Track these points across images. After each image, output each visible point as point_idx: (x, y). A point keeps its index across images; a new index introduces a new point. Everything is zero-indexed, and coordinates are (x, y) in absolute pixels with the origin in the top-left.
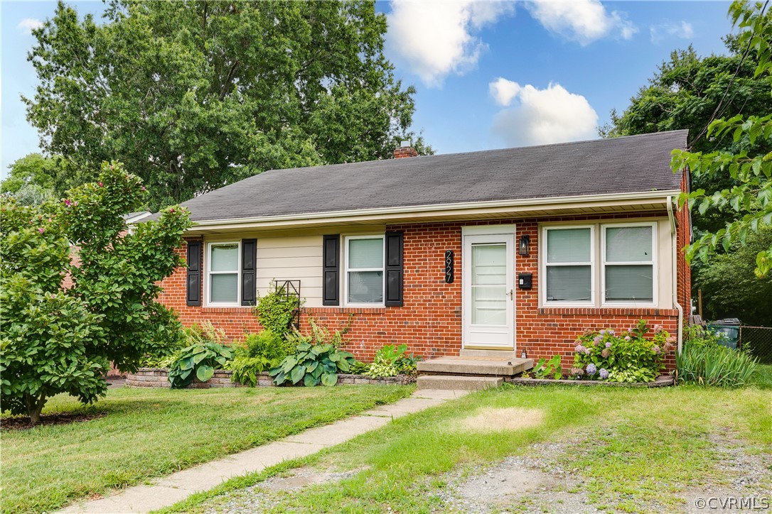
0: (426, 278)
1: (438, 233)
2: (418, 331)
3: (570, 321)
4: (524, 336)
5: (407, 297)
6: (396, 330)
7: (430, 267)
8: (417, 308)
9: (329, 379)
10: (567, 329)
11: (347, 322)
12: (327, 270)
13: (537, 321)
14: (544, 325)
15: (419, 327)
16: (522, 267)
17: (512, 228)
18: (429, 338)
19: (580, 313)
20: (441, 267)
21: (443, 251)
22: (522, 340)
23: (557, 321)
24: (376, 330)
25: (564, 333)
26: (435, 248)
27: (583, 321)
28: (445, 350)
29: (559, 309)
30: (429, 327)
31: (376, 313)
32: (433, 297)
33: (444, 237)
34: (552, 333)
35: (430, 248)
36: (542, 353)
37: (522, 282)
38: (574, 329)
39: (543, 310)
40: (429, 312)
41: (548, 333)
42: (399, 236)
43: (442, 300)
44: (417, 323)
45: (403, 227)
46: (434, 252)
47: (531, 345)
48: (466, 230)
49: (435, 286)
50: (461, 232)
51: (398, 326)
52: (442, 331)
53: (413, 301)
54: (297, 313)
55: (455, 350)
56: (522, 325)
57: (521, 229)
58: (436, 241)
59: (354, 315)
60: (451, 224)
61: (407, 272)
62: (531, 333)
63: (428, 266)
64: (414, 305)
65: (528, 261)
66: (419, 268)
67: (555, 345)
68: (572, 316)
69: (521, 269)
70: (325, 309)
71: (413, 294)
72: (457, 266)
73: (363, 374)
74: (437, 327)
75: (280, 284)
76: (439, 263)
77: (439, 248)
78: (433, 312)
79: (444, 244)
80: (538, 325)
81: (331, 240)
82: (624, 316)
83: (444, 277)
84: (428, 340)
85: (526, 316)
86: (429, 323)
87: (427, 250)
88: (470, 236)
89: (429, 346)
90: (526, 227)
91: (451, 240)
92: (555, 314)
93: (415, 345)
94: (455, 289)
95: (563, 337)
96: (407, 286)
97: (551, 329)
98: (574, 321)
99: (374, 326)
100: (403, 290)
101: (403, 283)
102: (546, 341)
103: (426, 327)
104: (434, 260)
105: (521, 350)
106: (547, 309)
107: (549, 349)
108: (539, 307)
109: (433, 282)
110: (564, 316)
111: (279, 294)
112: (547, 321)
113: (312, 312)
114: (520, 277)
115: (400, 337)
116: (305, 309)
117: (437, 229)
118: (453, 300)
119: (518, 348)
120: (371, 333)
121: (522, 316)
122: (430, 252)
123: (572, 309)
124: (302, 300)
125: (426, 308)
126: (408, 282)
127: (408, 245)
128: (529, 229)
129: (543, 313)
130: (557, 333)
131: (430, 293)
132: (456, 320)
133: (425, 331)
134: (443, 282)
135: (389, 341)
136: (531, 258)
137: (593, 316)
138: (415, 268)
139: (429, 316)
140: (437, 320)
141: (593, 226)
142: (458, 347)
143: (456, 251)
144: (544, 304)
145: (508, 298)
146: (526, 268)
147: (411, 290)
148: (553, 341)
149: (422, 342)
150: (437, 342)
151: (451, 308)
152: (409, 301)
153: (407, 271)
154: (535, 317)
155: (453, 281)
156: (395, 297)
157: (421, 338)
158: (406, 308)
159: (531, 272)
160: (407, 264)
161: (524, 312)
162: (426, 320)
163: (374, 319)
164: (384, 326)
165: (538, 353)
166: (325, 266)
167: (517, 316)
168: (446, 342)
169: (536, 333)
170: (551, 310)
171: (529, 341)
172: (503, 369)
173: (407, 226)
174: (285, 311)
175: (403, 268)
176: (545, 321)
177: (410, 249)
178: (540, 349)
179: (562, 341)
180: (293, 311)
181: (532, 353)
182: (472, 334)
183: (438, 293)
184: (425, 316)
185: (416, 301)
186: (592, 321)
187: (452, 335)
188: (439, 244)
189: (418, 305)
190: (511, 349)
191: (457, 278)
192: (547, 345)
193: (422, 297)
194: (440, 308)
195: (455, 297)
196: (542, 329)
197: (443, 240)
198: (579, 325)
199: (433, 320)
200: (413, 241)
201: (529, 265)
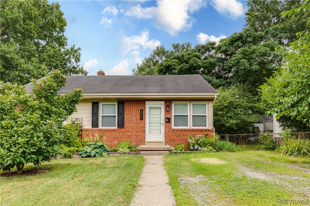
0: (133, 118)
1: (137, 103)
2: (130, 136)
3: (182, 133)
5: (126, 125)
6: (121, 136)
7: (134, 115)
8: (130, 129)
9: (105, 154)
10: (181, 135)
11: (102, 134)
12: (93, 115)
13: (172, 133)
14: (174, 134)
17: (163, 102)
18: (134, 139)
19: (185, 130)
20: (138, 115)
21: (139, 109)
22: (166, 139)
23: (178, 133)
24: (113, 136)
26: (136, 108)
27: (186, 133)
28: (140, 143)
29: (179, 129)
30: (134, 135)
31: (114, 130)
32: (135, 125)
33: (140, 104)
35: (134, 108)
37: (167, 120)
38: (184, 135)
39: (173, 129)
41: (175, 137)
42: (123, 104)
43: (139, 126)
44: (130, 134)
45: (124, 100)
46: (136, 109)
47: (169, 141)
48: (147, 102)
49: (136, 121)
50: (145, 103)
51: (122, 135)
52: (139, 136)
53: (128, 126)
54: (81, 130)
55: (143, 143)
56: (167, 134)
57: (166, 103)
58: (137, 106)
59: (105, 131)
60: (142, 100)
61: (126, 116)
62: (170, 137)
66: (130, 115)
67: (177, 141)
68: (183, 131)
69: (166, 116)
70: (93, 129)
71: (128, 124)
72: (144, 115)
73: (117, 152)
74: (137, 135)
75: (74, 120)
76: (138, 113)
77: (138, 108)
78: (135, 130)
79: (140, 107)
81: (95, 104)
82: (199, 131)
83: (140, 118)
87: (133, 109)
88: (148, 105)
89: (134, 142)
91: (142, 106)
92: (178, 131)
94: (143, 122)
95: (180, 138)
96: (126, 121)
97: (176, 135)
98: (184, 133)
99: (113, 135)
100: (124, 122)
101: (124, 120)
102: (175, 139)
103: (133, 135)
104: (136, 112)
105: (166, 143)
106: (175, 129)
107: (175, 142)
108: (172, 128)
109: (136, 120)
110: (180, 131)
111: (73, 124)
113: (87, 130)
114: (167, 118)
115: (123, 139)
116: (84, 129)
117: (137, 102)
118: (143, 126)
119: (165, 142)
120: (112, 138)
121: (167, 131)
122: (134, 109)
123: (183, 129)
124: (83, 126)
125: (133, 129)
128: (169, 103)
129: (174, 130)
130: (178, 137)
131: (134, 124)
132: (144, 133)
133: (132, 136)
134: (139, 120)
135: (119, 140)
136: (170, 113)
137: (189, 131)
138: (129, 115)
139: (134, 131)
140: (137, 133)
141: (189, 103)
142: (144, 142)
143: (144, 109)
144: (173, 127)
145: (162, 125)
146: (168, 116)
147: (127, 122)
148: (177, 139)
149: (131, 140)
150: (137, 140)
151: (142, 129)
152: (126, 126)
154: (171, 131)
155: (143, 120)
156: (121, 124)
157: (131, 139)
158: (125, 129)
159: (170, 117)
160: (126, 113)
161: (167, 130)
162: (133, 133)
163: (113, 133)
164: (117, 135)
165: (172, 143)
166: (93, 113)
167: (165, 131)
168: (140, 140)
170: (176, 129)
171: (169, 139)
172: (169, 148)
173: (126, 100)
174: (76, 130)
175: (124, 115)
176: (174, 133)
177: (127, 108)
180: (79, 130)
181: (170, 143)
182: (149, 138)
183: (138, 124)
184: (132, 131)
185: (129, 126)
186: (189, 133)
187: (142, 138)
188: (138, 107)
189: (130, 127)
190: (163, 142)
191: (144, 118)
192: (175, 140)
193: (131, 125)
194: (138, 129)
195: (143, 125)
196: (173, 135)
197: (139, 106)
198: (185, 134)
199: (135, 133)
200: (128, 106)
201: (169, 115)
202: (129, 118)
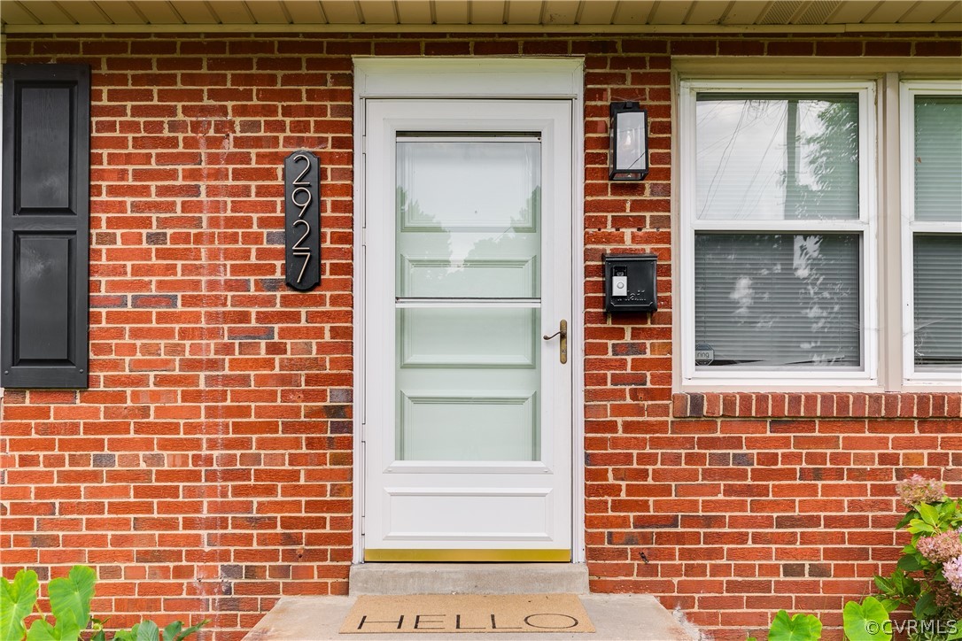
0: (197, 270)
1: (249, 80)
2: (156, 492)
3: (800, 443)
4: (617, 506)
5: (107, 349)
6: (55, 492)
7: (214, 222)
8: (155, 396)
10: (790, 474)
13: (670, 443)
14: (699, 459)
15: (162, 476)
16: (610, 229)
17: (567, 75)
18: (210, 524)
19: (840, 412)
20: (263, 223)
21: (274, 157)
22: (608, 522)
23: (752, 443)
25: (779, 490)
26: (239, 142)
27: (849, 443)
28: (284, 572)
29: (762, 399)
30: (211, 476)
32: (228, 349)
33: (281, 95)
34: (729, 491)
35: (215, 143)
36: (690, 570)
37: (620, 286)
38: (818, 474)
39: (697, 400)
40: (211, 412)
41: (714, 490)
43: (269, 364)
44: (157, 460)
45: (89, 48)
46: (231, 158)
47: (646, 538)
48: (371, 73)
50: (350, 80)
51: (65, 477)
52: (270, 491)
53: (136, 365)
55: (324, 572)
56: (609, 459)
57: (606, 79)
58: (240, 111)
60: (311, 45)
61: (109, 243)
62: (650, 491)
63: (205, 216)
64: (142, 381)
65: (636, 206)
66: (163, 223)
67: (742, 538)
68: (808, 423)
69: (608, 239)
71: (135, 334)
72: (335, 222)
74: (245, 475)
76: (254, 207)
77: (257, 142)
78: (229, 412)
79: (280, 127)
80: (676, 459)
83: (279, 263)
84: (204, 533)
85: (628, 427)
86: (209, 461)
87: (203, 151)
88: (391, 102)
89: (211, 556)
90: (628, 72)
91: (309, 111)
92: (746, 416)
93: (144, 557)
94: (327, 316)
95: (775, 505)
96: (106, 302)
97: (727, 474)
98: (818, 441)
100: (89, 318)
101: (90, 286)
102: (708, 522)
103: (195, 476)
104: (232, 192)
106: (713, 398)
107: (717, 554)
108: (675, 389)
109: (229, 286)
110: (778, 423)
112: (712, 443)
114: (610, 267)
115: (75, 524)
117: (247, 64)
118: (317, 363)
119: (591, 554)
121: (611, 427)
122: (213, 159)
123: (811, 399)
125: (197, 396)
126: (113, 286)
127: (111, 127)
128: (637, 79)
129: (697, 410)
130: (748, 490)
131: (213, 334)
132: (331, 443)
133: (190, 492)
134: (274, 285)
136: (647, 196)
137: (890, 421)
138: (146, 223)
139: (212, 428)
140: (245, 444)
141: (871, 85)
142: (338, 556)
143: (331, 158)
144: (690, 378)
145: (550, 353)
146: (628, 232)
147: (127, 318)
148: (734, 522)
149: (176, 540)
150: (247, 539)
151: (308, 396)
152: (116, 365)
153: (107, 239)
154: (662, 427)
155: (318, 284)
156: (50, 346)
157: (172, 524)
158: (104, 397)
159: (648, 248)
160: (106, 207)
161: (618, 410)
162: (196, 444)
165: (675, 571)
167: (590, 426)
168: (289, 539)
169: (666, 491)
170: (729, 401)
171: (640, 522)
173: (109, 46)
175: (91, 223)
176: (704, 443)
177: (122, 143)
178: (685, 554)
179: (768, 522)
181: (652, 571)
182: (394, 502)
183: (254, 334)
184: (191, 428)
185: (150, 365)
186: (883, 443)
187: (311, 506)
188: (255, 126)
189: (161, 381)
190: (563, 558)
191: (336, 269)
192: (709, 538)
193: (175, 350)
194: (258, 396)
195: (322, 348)
196: (693, 475)
197: (271, 111)
198: (835, 458)
199: (229, 444)
200: (137, 111)
201: (638, 223)
202: (150, 271)
